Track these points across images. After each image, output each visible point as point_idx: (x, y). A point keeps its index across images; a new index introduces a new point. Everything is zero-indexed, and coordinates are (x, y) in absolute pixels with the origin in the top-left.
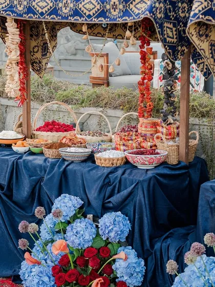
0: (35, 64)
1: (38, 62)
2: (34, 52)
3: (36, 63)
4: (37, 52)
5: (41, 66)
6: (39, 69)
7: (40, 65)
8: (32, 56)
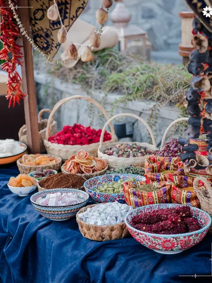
0: (38, 39)
1: (44, 35)
2: (36, 19)
3: (40, 36)
4: (41, 19)
5: (50, 41)
6: (45, 45)
7: (48, 39)
8: (34, 25)
